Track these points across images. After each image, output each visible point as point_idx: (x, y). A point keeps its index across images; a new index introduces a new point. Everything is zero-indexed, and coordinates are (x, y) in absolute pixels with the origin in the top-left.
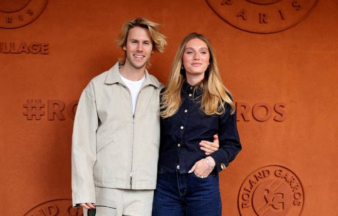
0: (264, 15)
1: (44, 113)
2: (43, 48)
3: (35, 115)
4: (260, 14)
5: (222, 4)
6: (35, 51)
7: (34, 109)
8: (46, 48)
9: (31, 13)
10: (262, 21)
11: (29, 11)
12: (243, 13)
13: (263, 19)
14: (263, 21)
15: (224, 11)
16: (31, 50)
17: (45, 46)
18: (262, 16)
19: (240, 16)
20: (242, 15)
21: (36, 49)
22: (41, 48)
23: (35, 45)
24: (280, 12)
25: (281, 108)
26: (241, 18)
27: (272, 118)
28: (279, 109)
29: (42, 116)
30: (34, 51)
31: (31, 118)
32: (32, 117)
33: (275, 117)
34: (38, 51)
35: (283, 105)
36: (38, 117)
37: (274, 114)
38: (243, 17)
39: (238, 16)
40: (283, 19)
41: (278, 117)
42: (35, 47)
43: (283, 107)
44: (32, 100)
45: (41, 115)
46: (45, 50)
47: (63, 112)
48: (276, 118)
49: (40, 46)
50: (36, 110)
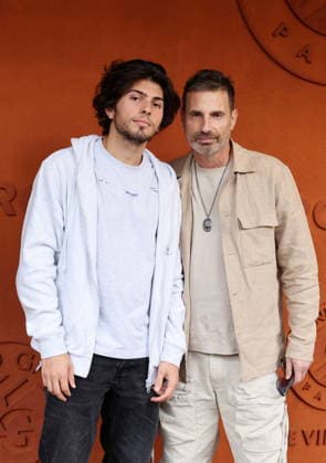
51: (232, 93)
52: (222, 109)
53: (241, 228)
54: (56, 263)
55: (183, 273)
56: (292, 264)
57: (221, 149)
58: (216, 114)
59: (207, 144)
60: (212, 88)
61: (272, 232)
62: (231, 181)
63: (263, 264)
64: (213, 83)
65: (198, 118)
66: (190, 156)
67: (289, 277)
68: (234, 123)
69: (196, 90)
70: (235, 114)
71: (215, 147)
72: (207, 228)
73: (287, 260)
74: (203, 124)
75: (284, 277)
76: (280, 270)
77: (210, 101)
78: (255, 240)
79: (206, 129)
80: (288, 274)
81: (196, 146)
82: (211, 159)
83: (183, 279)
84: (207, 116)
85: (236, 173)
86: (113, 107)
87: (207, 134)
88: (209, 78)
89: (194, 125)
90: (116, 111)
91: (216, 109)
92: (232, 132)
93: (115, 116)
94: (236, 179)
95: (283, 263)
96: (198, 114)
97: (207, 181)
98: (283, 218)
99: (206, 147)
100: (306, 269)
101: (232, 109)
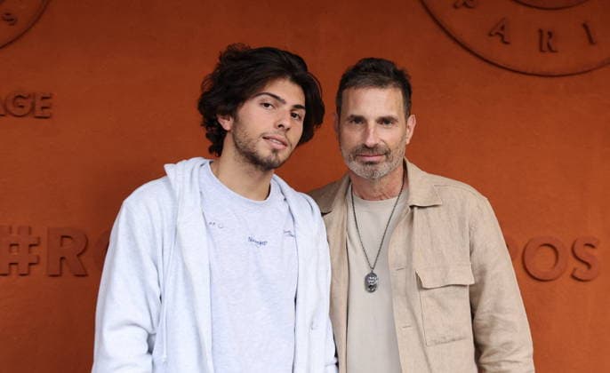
0: (550, 34)
1: (38, 258)
2: (39, 104)
3: (16, 264)
4: (541, 31)
5: (455, 7)
6: (20, 109)
7: (14, 248)
8: (45, 103)
9: (10, 20)
10: (545, 47)
11: (8, 14)
12: (503, 28)
13: (546, 41)
14: (549, 46)
15: (459, 22)
16: (11, 108)
17: (43, 98)
18: (546, 36)
19: (497, 33)
20: (500, 33)
21: (22, 107)
22: (33, 105)
23: (20, 96)
24: (585, 26)
25: (588, 249)
26: (498, 39)
27: (568, 273)
28: (582, 252)
29: (32, 267)
30: (18, 111)
31: (7, 272)
32: (10, 269)
33: (575, 269)
34: (26, 110)
35: (593, 243)
36: (23, 268)
37: (574, 264)
38: (502, 36)
39: (491, 35)
40: (591, 41)
41: (581, 270)
42: (20, 101)
43: (593, 247)
44: (11, 228)
45: (30, 264)
46: (43, 108)
47: (82, 257)
48: (577, 274)
49: (31, 100)
50: (18, 251)
51: (407, 91)
52: (394, 114)
53: (421, 287)
54: (150, 351)
55: (336, 355)
56: (495, 340)
57: (391, 172)
58: (385, 121)
59: (371, 163)
60: (380, 84)
61: (466, 292)
62: (406, 217)
63: (454, 340)
64: (381, 76)
65: (359, 126)
66: (345, 181)
67: (491, 359)
68: (410, 134)
69: (356, 85)
70: (412, 122)
71: (383, 168)
72: (371, 287)
73: (488, 334)
74: (366, 134)
75: (484, 360)
76: (479, 349)
77: (377, 101)
78: (440, 304)
79: (371, 142)
80: (488, 355)
81: (356, 166)
82: (377, 187)
83: (337, 364)
84: (372, 123)
85: (412, 207)
86: (232, 113)
87: (373, 149)
88: (376, 70)
89: (354, 136)
90: (236, 120)
91: (385, 113)
92: (408, 146)
93: (234, 127)
94: (412, 214)
95: (482, 339)
96: (359, 120)
97: (371, 218)
98: (481, 273)
99: (369, 167)
100: (515, 347)
101: (408, 114)
